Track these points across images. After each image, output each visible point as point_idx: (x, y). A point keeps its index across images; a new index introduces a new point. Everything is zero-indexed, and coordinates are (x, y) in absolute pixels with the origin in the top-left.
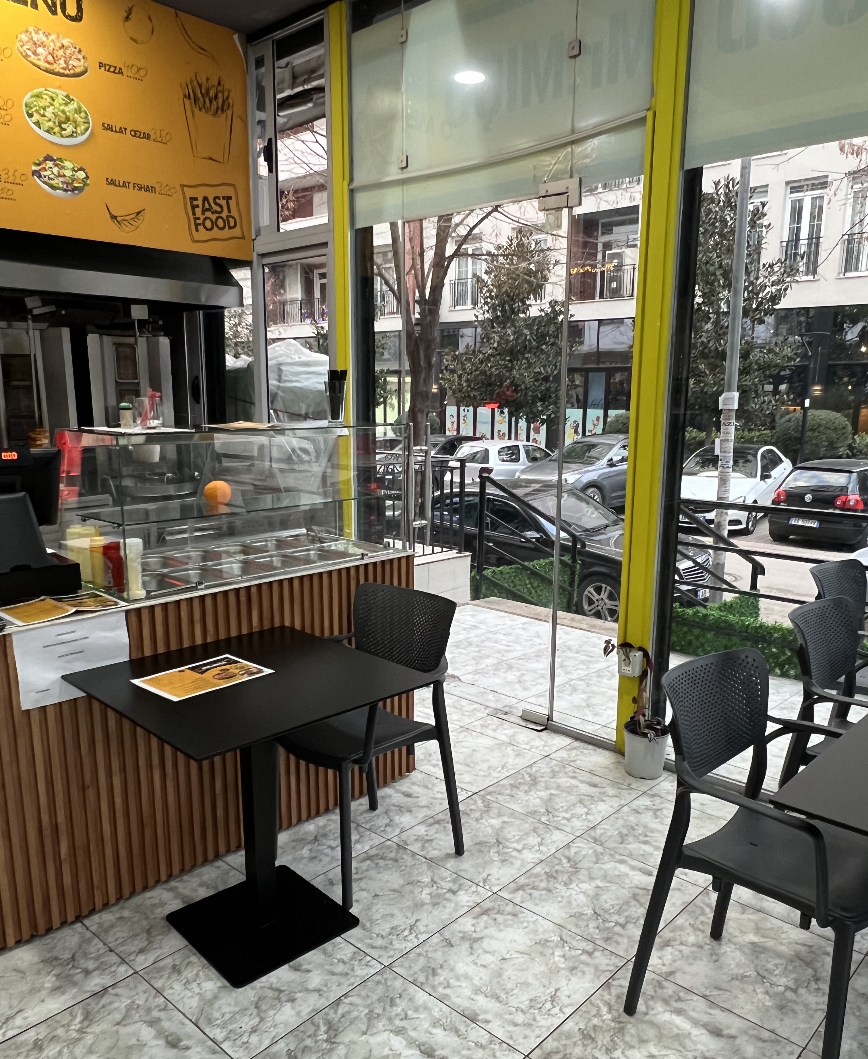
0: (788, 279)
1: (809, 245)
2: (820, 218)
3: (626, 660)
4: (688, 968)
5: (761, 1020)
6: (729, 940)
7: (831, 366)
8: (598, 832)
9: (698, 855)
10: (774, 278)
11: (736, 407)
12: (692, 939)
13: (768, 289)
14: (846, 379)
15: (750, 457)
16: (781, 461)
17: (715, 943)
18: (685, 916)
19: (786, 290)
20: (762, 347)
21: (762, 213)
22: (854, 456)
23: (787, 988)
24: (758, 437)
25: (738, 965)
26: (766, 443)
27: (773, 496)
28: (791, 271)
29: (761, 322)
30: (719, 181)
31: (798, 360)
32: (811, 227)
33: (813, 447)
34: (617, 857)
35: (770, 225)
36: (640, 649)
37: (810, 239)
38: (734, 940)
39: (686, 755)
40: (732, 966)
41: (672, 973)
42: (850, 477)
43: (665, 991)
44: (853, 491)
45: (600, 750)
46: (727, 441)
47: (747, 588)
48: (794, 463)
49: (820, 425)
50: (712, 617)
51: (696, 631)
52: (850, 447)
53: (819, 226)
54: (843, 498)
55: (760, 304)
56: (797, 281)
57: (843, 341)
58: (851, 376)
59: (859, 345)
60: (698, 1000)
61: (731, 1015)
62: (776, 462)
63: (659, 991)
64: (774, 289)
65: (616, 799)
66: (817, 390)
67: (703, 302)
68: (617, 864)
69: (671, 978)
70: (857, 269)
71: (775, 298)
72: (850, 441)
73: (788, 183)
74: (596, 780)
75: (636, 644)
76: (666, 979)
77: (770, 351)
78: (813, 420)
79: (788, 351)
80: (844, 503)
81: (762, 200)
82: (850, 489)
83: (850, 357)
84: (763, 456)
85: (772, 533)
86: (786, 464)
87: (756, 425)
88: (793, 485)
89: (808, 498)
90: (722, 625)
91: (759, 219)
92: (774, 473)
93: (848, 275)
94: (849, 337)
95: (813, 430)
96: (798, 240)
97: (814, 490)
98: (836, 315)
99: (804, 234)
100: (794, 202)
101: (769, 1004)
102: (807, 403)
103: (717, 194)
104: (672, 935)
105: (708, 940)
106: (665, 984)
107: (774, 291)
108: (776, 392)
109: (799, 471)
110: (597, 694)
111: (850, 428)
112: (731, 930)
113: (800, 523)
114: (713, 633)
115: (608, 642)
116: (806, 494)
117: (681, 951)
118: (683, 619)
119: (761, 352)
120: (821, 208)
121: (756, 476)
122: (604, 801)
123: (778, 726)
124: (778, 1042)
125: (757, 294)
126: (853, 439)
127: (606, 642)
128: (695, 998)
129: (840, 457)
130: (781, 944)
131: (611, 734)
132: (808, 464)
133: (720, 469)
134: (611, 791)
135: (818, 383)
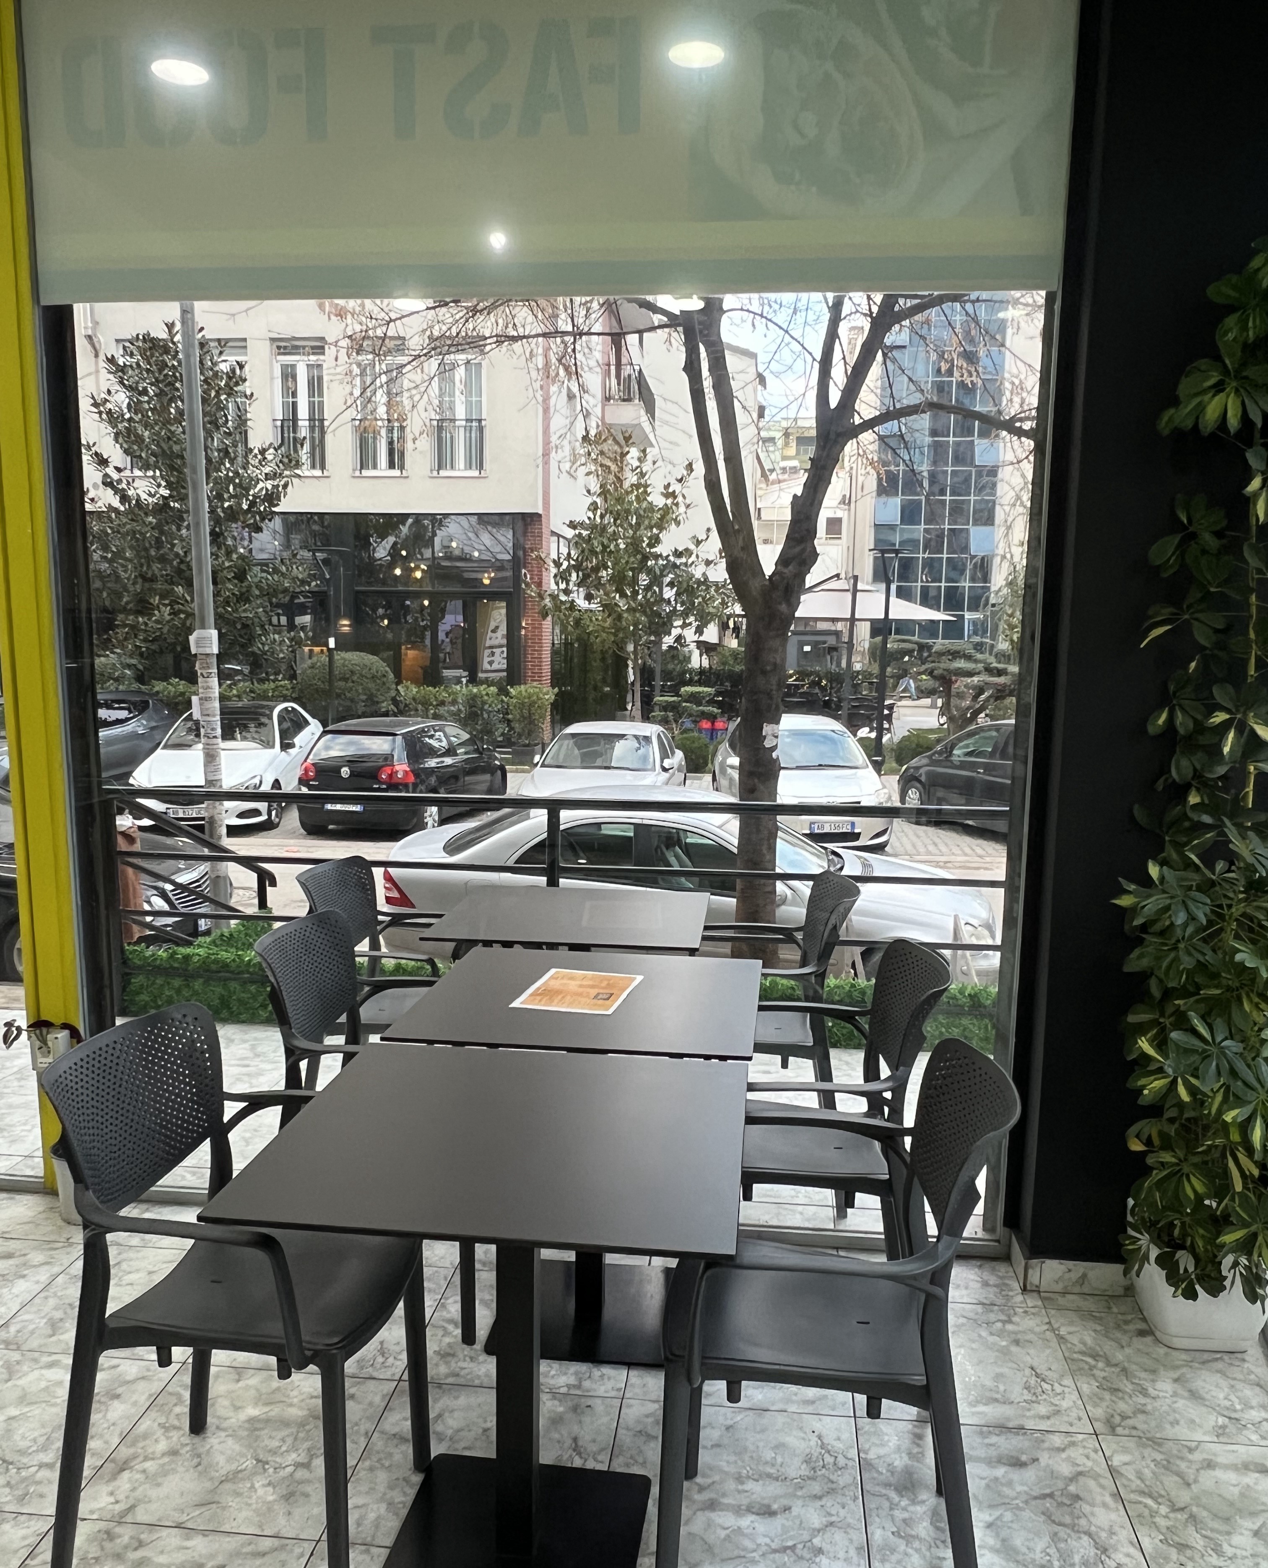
0: (287, 473)
1: (312, 428)
2: (321, 395)
3: (42, 1046)
4: (153, 1493)
5: (261, 1527)
6: (218, 1428)
7: (358, 592)
8: (13, 1329)
9: (133, 1323)
10: (267, 470)
11: (216, 651)
12: (162, 1446)
13: (261, 485)
14: (381, 611)
15: (264, 720)
16: (307, 723)
17: (197, 1439)
18: (152, 1414)
19: (285, 486)
20: (263, 564)
21: (240, 377)
22: (401, 713)
23: (298, 1465)
24: (274, 690)
25: (230, 1460)
26: (286, 700)
27: (299, 772)
28: (291, 462)
29: (259, 530)
30: (173, 324)
31: (314, 584)
32: (312, 405)
33: (348, 703)
34: (45, 1359)
35: (252, 394)
36: (65, 1026)
37: (311, 419)
38: (225, 1425)
39: (90, 1181)
40: (221, 1464)
41: (132, 1508)
42: (394, 741)
43: (118, 1541)
44: (399, 760)
45: (18, 1197)
46: (207, 699)
47: (252, 909)
48: (324, 725)
49: (353, 672)
50: (196, 959)
51: (177, 982)
52: (395, 701)
53: (321, 404)
54: (388, 770)
55: (252, 504)
56: (299, 476)
57: (372, 559)
58: (388, 607)
59: (392, 565)
60: (168, 1535)
61: (217, 1537)
62: (300, 724)
63: (108, 1545)
64: (269, 485)
65: (46, 1267)
66: (345, 626)
67: (171, 496)
68: (44, 1372)
69: (129, 1519)
70: (375, 467)
71: (272, 498)
72: (393, 693)
73: (273, 340)
74: (12, 1246)
75: (58, 1021)
76: (120, 1523)
77: (276, 571)
78: (344, 665)
79: (299, 572)
80: (390, 776)
81: (239, 359)
82: (395, 758)
83: (384, 583)
84: (281, 719)
85: (303, 824)
86: (314, 727)
87: (267, 673)
88: (324, 755)
89: (345, 772)
90: (214, 967)
91: (237, 384)
92: (297, 740)
93: (365, 473)
94: (378, 555)
95: (346, 680)
96: (295, 420)
97: (351, 762)
98: (357, 525)
99: (303, 412)
100: (284, 367)
101: (271, 1498)
102: (332, 642)
103: (174, 343)
104: (131, 1451)
105: (186, 1439)
106: (118, 1530)
107: (270, 487)
108: (291, 626)
109: (329, 736)
110: (18, 1107)
111: (391, 676)
112: (221, 1412)
113: (338, 807)
114: (201, 980)
115: (9, 1025)
116: (341, 767)
117: (144, 1471)
118: (155, 967)
119: (263, 571)
120: (320, 379)
121: (273, 747)
122: (24, 1276)
123: (243, 1105)
124: (283, 1547)
125: (247, 490)
126: (397, 690)
127: (6, 1024)
128: (165, 1532)
129: (386, 714)
130: (291, 1405)
131: (35, 1168)
132: (342, 726)
133: (203, 740)
134: (37, 1257)
135: (345, 616)
